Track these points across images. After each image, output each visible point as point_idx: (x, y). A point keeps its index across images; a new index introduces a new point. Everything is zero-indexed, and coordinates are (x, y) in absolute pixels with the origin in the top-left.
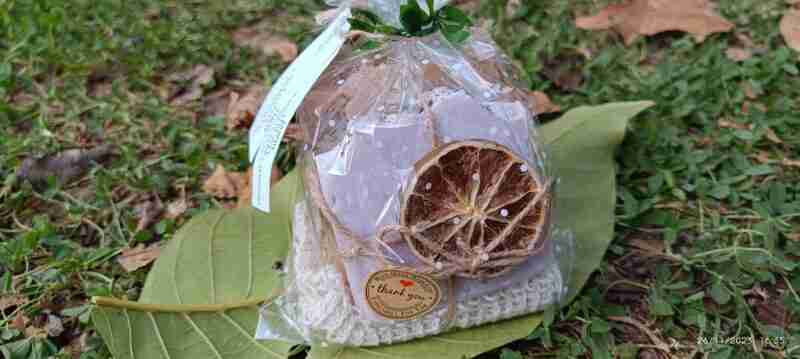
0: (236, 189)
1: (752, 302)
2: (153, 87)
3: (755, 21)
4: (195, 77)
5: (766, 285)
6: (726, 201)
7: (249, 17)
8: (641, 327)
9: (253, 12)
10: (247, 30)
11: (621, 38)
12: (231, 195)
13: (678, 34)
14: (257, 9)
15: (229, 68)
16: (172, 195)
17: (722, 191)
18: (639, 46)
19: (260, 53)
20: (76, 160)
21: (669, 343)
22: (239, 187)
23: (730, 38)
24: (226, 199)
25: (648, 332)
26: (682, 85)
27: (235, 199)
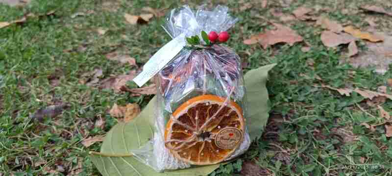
0: (123, 113)
1: (314, 134)
2: (78, 79)
3: (312, 37)
4: (94, 74)
5: (318, 128)
6: (303, 102)
7: (112, 49)
8: (276, 145)
9: (113, 47)
10: (111, 54)
11: (262, 47)
12: (121, 116)
13: (283, 44)
14: (114, 45)
15: (107, 69)
16: (96, 119)
17: (302, 99)
18: (269, 49)
19: (120, 62)
20: (54, 109)
21: (286, 149)
22: (124, 112)
23: (303, 44)
24: (120, 118)
25: (280, 147)
26: (285, 62)
27: (123, 117)
